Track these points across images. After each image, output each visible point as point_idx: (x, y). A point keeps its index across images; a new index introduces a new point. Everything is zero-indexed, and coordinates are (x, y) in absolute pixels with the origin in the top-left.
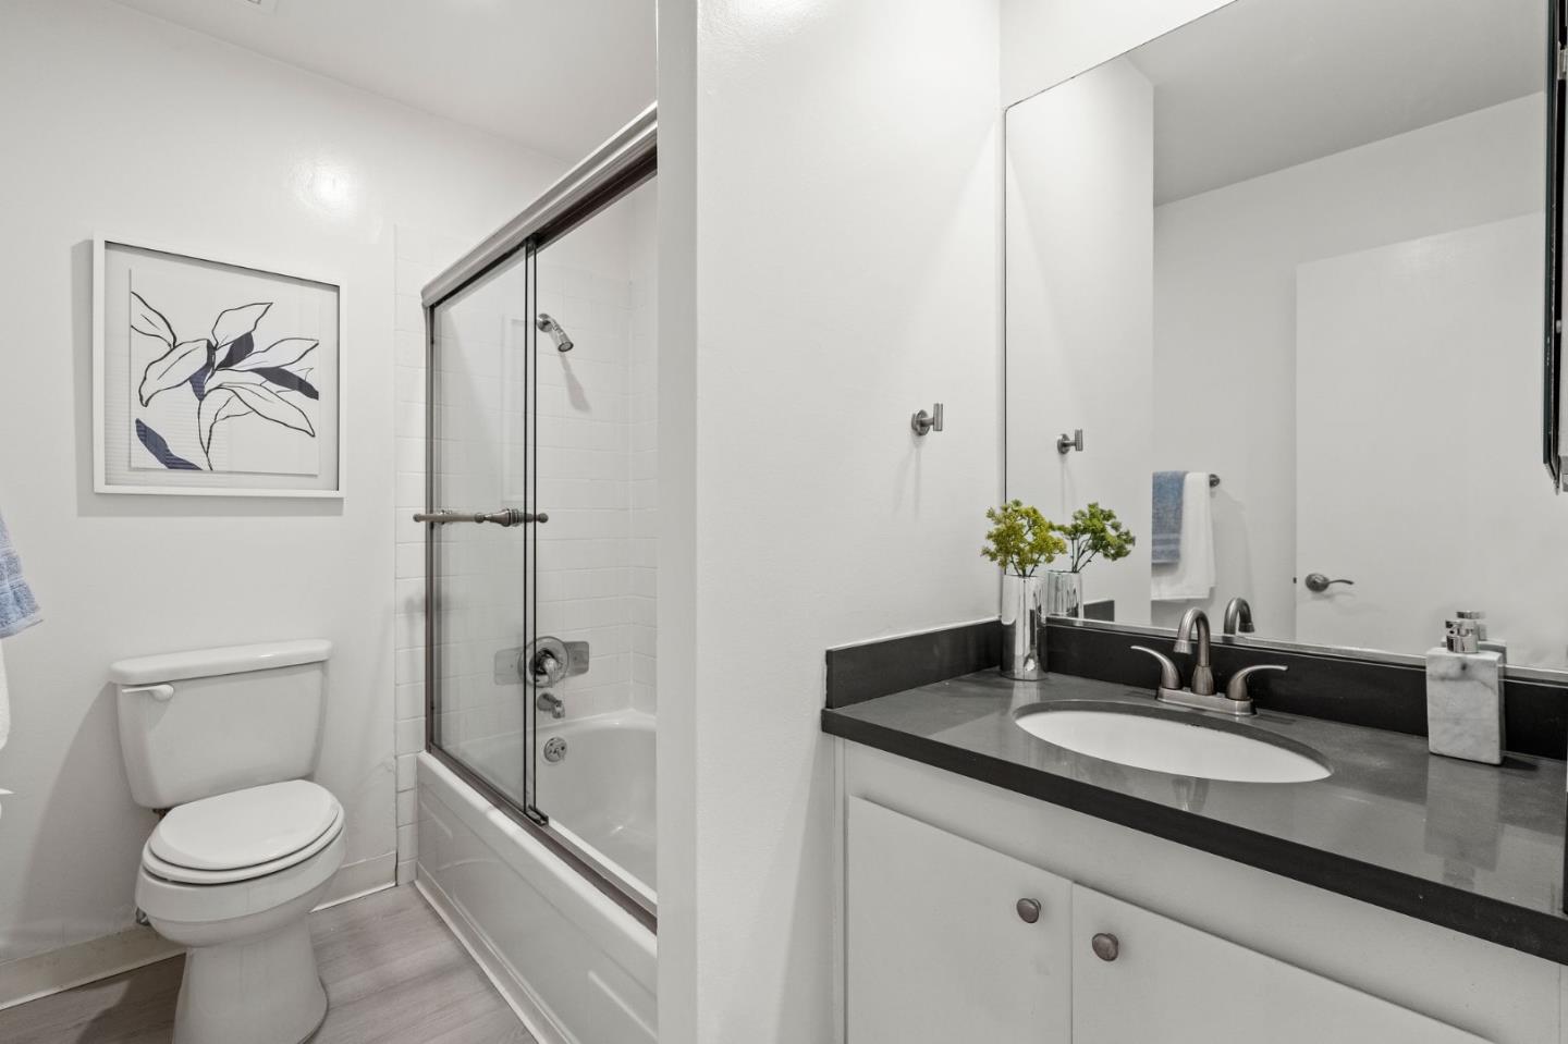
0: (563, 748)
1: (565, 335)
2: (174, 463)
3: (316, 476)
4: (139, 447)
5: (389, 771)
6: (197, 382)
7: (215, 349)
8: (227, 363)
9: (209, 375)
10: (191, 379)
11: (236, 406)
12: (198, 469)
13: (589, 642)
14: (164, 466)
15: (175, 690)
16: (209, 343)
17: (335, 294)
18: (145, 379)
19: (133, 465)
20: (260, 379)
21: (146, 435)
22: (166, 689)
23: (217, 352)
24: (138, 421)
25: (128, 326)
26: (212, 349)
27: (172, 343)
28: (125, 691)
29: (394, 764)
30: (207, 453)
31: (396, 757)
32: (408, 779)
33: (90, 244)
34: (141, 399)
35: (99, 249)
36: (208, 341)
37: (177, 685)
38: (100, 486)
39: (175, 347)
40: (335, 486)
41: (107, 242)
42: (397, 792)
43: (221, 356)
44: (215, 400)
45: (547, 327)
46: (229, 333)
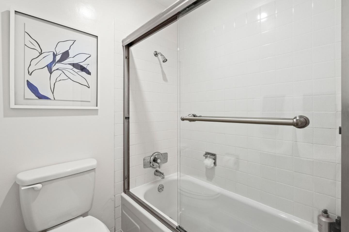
0: (163, 187)
1: (164, 57)
2: (41, 97)
3: (89, 102)
4: (28, 91)
5: (113, 200)
6: (49, 67)
7: (56, 55)
8: (60, 61)
9: (54, 65)
10: (47, 66)
11: (63, 77)
12: (50, 99)
13: (168, 153)
14: (37, 98)
15: (42, 186)
16: (54, 53)
17: (96, 39)
18: (30, 65)
19: (25, 98)
20: (71, 67)
21: (31, 86)
22: (39, 186)
23: (57, 57)
24: (27, 81)
25: (24, 45)
26: (55, 55)
27: (40, 52)
28: (23, 188)
29: (114, 198)
30: (53, 93)
31: (114, 196)
32: (119, 202)
33: (9, 12)
34: (29, 72)
35: (12, 14)
36: (54, 52)
37: (43, 183)
38: (13, 106)
39: (41, 54)
40: (96, 105)
41: (15, 11)
42: (115, 207)
43: (58, 58)
44: (55, 74)
45: (156, 55)
46: (61, 50)
